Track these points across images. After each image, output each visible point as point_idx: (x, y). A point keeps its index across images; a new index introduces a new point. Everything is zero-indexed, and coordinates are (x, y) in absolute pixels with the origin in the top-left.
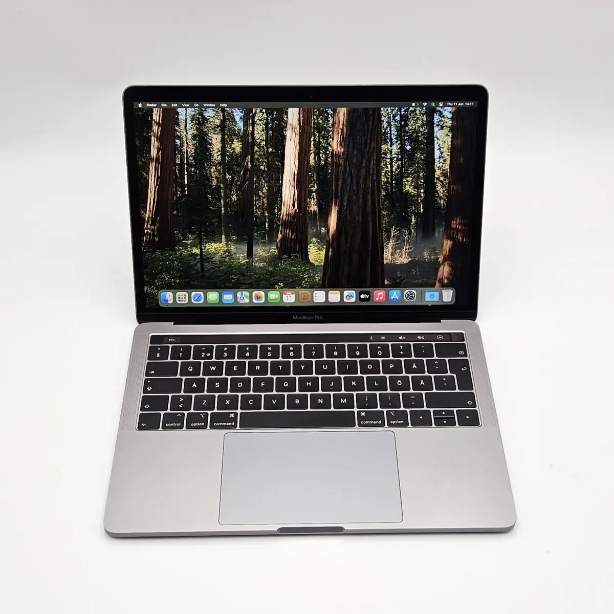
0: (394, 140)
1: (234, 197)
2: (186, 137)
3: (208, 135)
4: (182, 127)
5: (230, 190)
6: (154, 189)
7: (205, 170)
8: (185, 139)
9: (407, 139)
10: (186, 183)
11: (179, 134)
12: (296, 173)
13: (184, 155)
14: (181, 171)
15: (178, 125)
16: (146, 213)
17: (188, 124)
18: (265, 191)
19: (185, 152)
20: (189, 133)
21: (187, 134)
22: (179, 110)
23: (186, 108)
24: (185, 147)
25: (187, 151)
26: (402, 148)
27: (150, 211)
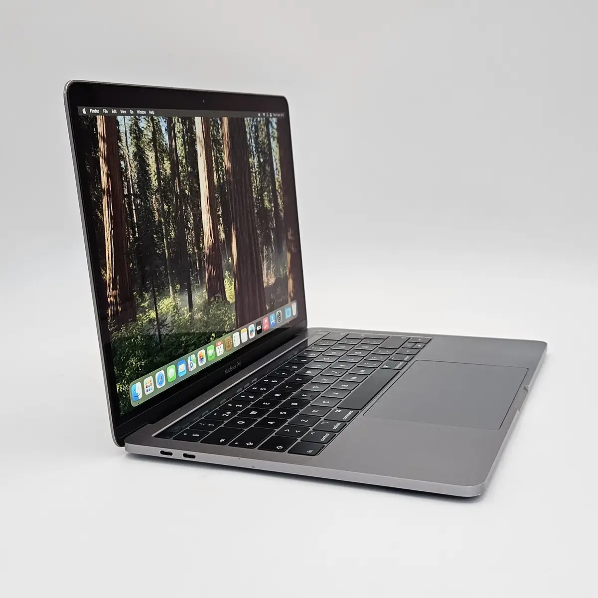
0: (255, 153)
1: (173, 233)
2: (128, 155)
3: (145, 153)
4: (124, 141)
5: (169, 225)
6: (110, 236)
7: (148, 201)
8: (127, 160)
9: (260, 152)
10: (135, 222)
11: (122, 152)
12: (208, 196)
13: (129, 182)
14: (130, 205)
15: (121, 141)
16: (106, 273)
17: (128, 138)
18: (192, 221)
19: (130, 178)
20: (130, 151)
21: (129, 152)
22: (119, 118)
23: (124, 115)
24: (129, 171)
25: (131, 175)
26: (259, 161)
27: (110, 269)
